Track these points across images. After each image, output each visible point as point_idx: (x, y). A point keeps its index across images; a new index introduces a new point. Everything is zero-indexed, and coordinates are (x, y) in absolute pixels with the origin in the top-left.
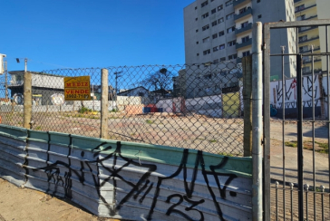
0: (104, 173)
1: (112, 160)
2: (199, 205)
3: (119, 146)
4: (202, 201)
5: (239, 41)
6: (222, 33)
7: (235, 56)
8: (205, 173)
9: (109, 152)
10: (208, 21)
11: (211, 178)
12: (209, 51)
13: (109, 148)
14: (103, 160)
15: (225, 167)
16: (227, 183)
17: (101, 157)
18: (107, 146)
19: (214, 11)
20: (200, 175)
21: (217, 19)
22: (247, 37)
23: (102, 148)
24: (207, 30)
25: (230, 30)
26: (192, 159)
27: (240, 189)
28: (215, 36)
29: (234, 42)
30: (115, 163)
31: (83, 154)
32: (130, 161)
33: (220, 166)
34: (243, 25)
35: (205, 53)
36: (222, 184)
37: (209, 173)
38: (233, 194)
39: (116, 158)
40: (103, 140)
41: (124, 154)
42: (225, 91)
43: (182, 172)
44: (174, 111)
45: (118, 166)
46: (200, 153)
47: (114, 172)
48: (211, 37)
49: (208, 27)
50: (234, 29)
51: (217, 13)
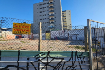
0: (42, 65)
1: (46, 59)
2: (75, 68)
3: (49, 53)
4: (76, 66)
5: (50, 18)
6: (45, 15)
7: (49, 22)
8: (78, 58)
9: (45, 56)
10: (41, 10)
11: (79, 59)
12: (41, 20)
13: (44, 54)
14: (41, 60)
15: (83, 55)
16: (83, 59)
17: (40, 59)
18: (43, 54)
19: (43, 8)
20: (77, 59)
21: (44, 10)
22: (52, 18)
23: (40, 55)
24: (41, 13)
25: (48, 15)
26: (74, 54)
27: (86, 60)
28: (43, 15)
29: (49, 18)
30: (47, 60)
31: (28, 59)
32: (54, 58)
33: (81, 55)
34: (51, 14)
35: (40, 20)
36: (82, 60)
37: (79, 57)
38: (84, 62)
39: (48, 58)
40: (41, 51)
41: (51, 56)
42: (47, 32)
43: (72, 58)
44: (29, 38)
45: (49, 61)
46: (76, 52)
47: (47, 64)
48: (42, 15)
49: (41, 12)
50: (49, 15)
51: (44, 9)
